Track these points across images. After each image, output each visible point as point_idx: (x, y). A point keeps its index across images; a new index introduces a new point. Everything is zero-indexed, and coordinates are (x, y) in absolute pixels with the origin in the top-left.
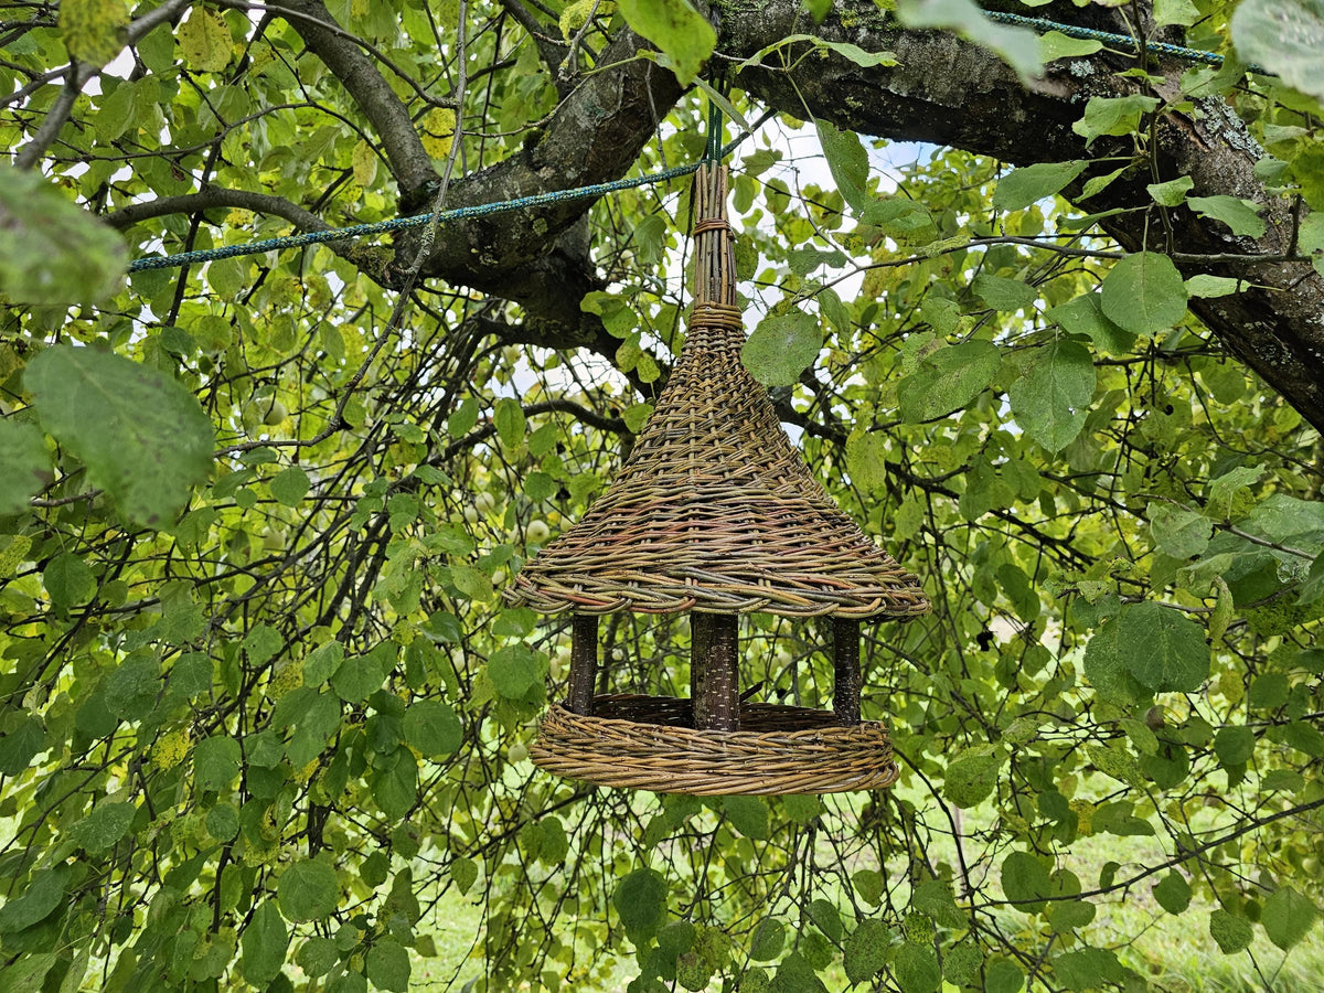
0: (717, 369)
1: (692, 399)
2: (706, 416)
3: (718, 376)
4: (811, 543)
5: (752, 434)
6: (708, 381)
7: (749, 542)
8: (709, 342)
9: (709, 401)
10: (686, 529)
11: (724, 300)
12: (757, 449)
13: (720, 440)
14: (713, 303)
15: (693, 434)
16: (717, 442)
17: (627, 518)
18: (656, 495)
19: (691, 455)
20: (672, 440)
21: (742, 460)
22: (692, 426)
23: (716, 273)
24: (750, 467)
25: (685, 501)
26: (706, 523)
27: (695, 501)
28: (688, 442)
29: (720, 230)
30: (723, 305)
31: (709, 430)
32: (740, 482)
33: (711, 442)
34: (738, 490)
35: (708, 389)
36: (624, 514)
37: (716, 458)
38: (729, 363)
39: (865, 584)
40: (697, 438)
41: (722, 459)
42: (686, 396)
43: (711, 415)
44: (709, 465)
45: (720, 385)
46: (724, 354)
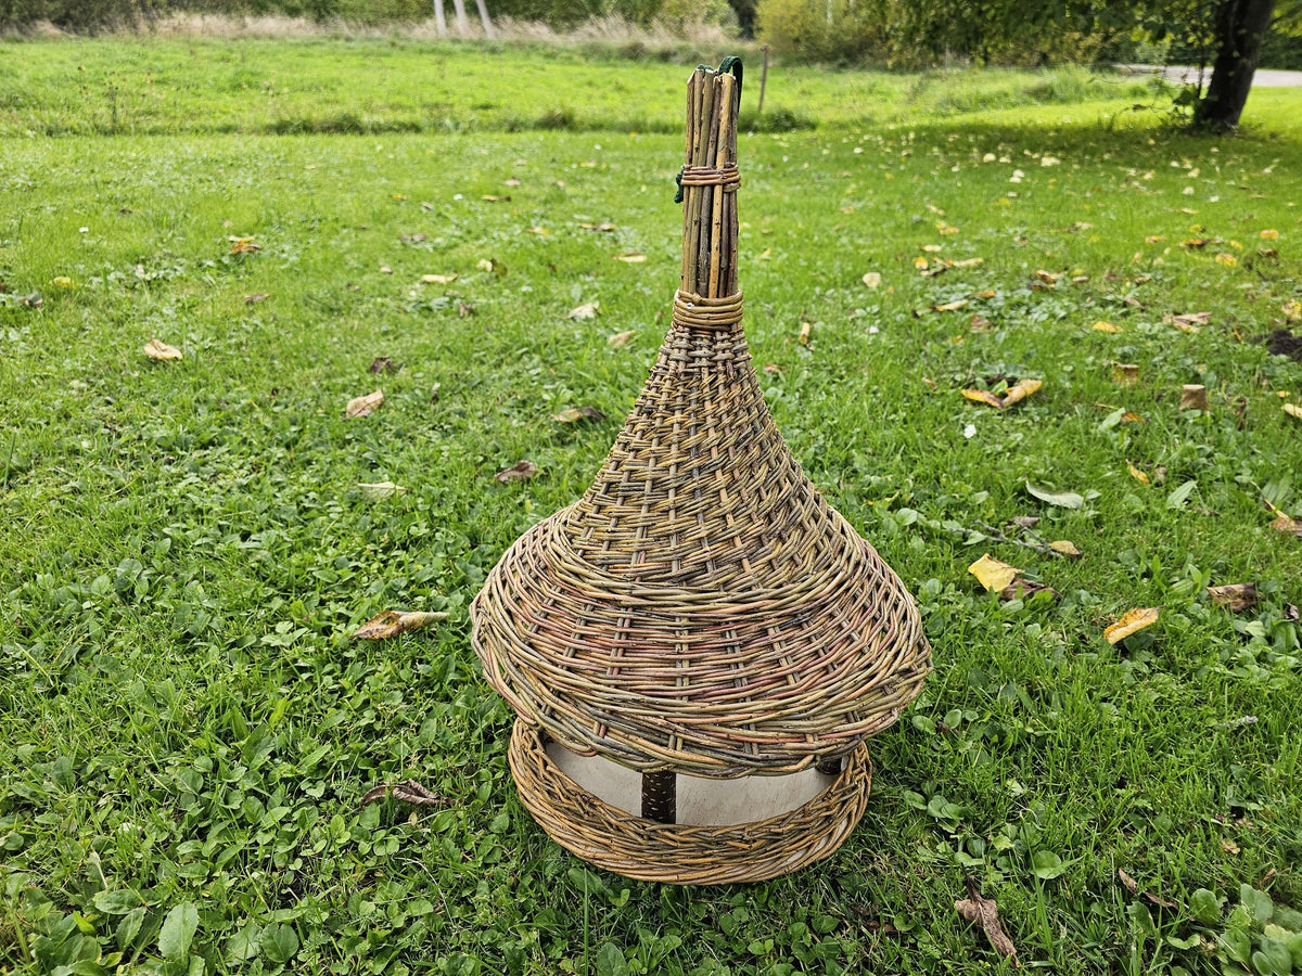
0: (694, 396)
1: (655, 441)
2: (667, 468)
3: (694, 406)
4: (750, 677)
5: (723, 493)
6: (678, 416)
8: (689, 350)
9: (674, 447)
12: (724, 517)
13: (678, 509)
22: (648, 485)
24: (707, 551)
25: (616, 604)
29: (712, 186)
35: (676, 426)
38: (712, 383)
45: (692, 421)
46: (705, 371)
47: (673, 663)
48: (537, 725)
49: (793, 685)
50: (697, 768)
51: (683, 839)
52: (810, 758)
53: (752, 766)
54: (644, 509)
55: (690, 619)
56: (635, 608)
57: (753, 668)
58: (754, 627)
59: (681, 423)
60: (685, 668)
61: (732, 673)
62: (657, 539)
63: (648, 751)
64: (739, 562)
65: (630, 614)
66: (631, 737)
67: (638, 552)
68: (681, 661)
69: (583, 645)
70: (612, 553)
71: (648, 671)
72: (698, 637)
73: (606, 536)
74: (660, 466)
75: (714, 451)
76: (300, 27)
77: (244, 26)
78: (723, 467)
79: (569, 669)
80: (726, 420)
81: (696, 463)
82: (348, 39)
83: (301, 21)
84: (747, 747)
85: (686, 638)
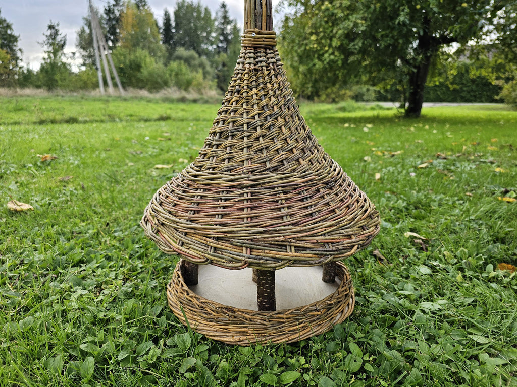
0: (261, 80)
1: (245, 104)
2: (254, 117)
3: (261, 85)
4: (319, 211)
5: (283, 128)
6: (255, 90)
7: (281, 217)
8: (255, 59)
9: (255, 106)
10: (242, 209)
11: (264, 27)
12: (286, 139)
13: (263, 136)
14: (257, 30)
15: (246, 134)
16: (261, 139)
17: (207, 193)
18: (224, 180)
19: (245, 150)
20: (233, 136)
21: (277, 150)
22: (245, 126)
23: (258, 6)
24: (283, 155)
25: (241, 187)
26: (255, 204)
27: (247, 187)
28: (243, 138)
30: (264, 31)
31: (256, 129)
32: (275, 169)
33: (258, 139)
34: (275, 176)
35: (255, 97)
36: (205, 190)
37: (261, 150)
38: (268, 74)
39: (350, 237)
40: (249, 136)
41: (264, 152)
42: (241, 102)
43: (257, 117)
44: (256, 157)
45: (262, 93)
46: (264, 68)
47: (279, 209)
48: (208, 259)
49: (338, 213)
50: (305, 261)
51: (287, 316)
52: (356, 247)
53: (332, 255)
54: (245, 139)
55: (283, 187)
56: (252, 186)
57: (319, 207)
58: (313, 189)
59: (257, 94)
60: (285, 211)
61: (310, 211)
62: (256, 152)
63: (277, 256)
64: (298, 160)
65: (250, 190)
66: (266, 251)
67: (247, 160)
68: (283, 208)
69: (227, 211)
70: (231, 164)
71: (267, 216)
72: (289, 196)
73: (226, 156)
74: (249, 117)
75: (275, 107)
76: (41, 92)
77: (16, 92)
78: (280, 116)
79: (220, 225)
80: (278, 92)
81: (268, 113)
82: (62, 96)
83: (42, 90)
84: (327, 246)
85: (283, 196)
